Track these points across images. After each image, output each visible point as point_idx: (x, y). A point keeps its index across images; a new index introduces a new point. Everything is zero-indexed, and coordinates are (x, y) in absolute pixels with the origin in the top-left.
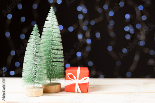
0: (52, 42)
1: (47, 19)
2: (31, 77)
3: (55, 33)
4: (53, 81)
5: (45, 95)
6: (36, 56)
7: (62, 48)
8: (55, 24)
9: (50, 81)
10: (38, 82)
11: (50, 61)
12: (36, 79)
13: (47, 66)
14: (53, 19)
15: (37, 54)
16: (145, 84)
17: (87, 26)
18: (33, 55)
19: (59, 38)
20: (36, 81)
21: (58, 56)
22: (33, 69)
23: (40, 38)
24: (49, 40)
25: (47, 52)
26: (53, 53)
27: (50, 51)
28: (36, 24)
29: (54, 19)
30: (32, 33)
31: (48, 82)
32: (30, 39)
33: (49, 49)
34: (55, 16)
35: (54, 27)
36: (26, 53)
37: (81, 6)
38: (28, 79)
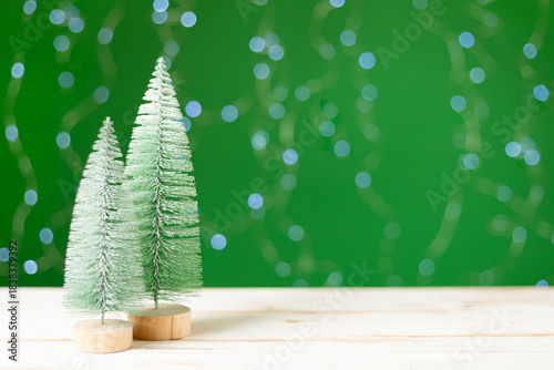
0: (161, 173)
1: (144, 98)
2: (95, 291)
3: (170, 143)
4: (164, 301)
5: (139, 347)
6: (107, 221)
7: (194, 193)
8: (172, 115)
9: (156, 300)
10: (114, 306)
11: (155, 235)
12: (110, 295)
13: (146, 251)
14: (164, 98)
15: (112, 213)
16: (467, 306)
17: (284, 103)
18: (99, 218)
19: (183, 161)
20: (108, 302)
21: (180, 219)
22: (101, 264)
23: (121, 163)
24: (151, 168)
25: (146, 207)
26: (164, 209)
27: (156, 202)
28: (108, 119)
29: (167, 98)
30: (95, 147)
31: (148, 303)
32: (88, 166)
33: (153, 197)
34: (171, 90)
35: (170, 126)
36: (77, 210)
37: (262, 37)
38: (82, 297)
